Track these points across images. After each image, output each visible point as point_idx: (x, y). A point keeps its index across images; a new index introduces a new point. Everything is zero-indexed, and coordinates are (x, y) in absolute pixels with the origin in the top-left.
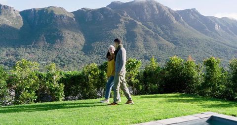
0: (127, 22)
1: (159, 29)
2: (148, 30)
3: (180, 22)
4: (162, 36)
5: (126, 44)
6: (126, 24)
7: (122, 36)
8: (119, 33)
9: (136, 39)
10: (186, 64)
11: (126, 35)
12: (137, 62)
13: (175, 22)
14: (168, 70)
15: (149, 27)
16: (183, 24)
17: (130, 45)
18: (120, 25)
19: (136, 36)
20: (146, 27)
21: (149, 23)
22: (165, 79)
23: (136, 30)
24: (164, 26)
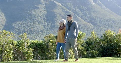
0: (48, 3)
1: (78, 10)
2: (68, 10)
3: (97, 4)
4: (81, 17)
5: (46, 24)
6: (46, 5)
7: (42, 17)
8: (39, 13)
9: (56, 19)
10: (117, 36)
11: (46, 16)
12: (82, 34)
13: (93, 4)
14: (104, 40)
15: (69, 9)
16: (100, 5)
17: (50, 25)
18: (40, 6)
19: (56, 16)
20: (65, 8)
21: (69, 4)
22: (102, 47)
23: (56, 11)
24: (83, 8)
